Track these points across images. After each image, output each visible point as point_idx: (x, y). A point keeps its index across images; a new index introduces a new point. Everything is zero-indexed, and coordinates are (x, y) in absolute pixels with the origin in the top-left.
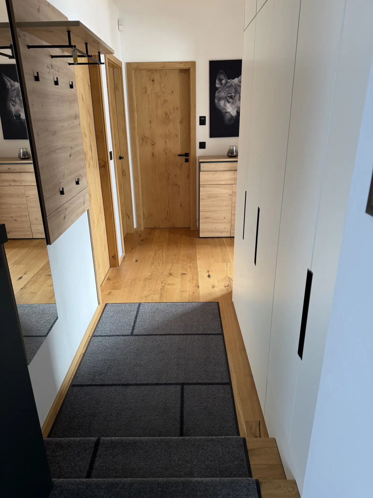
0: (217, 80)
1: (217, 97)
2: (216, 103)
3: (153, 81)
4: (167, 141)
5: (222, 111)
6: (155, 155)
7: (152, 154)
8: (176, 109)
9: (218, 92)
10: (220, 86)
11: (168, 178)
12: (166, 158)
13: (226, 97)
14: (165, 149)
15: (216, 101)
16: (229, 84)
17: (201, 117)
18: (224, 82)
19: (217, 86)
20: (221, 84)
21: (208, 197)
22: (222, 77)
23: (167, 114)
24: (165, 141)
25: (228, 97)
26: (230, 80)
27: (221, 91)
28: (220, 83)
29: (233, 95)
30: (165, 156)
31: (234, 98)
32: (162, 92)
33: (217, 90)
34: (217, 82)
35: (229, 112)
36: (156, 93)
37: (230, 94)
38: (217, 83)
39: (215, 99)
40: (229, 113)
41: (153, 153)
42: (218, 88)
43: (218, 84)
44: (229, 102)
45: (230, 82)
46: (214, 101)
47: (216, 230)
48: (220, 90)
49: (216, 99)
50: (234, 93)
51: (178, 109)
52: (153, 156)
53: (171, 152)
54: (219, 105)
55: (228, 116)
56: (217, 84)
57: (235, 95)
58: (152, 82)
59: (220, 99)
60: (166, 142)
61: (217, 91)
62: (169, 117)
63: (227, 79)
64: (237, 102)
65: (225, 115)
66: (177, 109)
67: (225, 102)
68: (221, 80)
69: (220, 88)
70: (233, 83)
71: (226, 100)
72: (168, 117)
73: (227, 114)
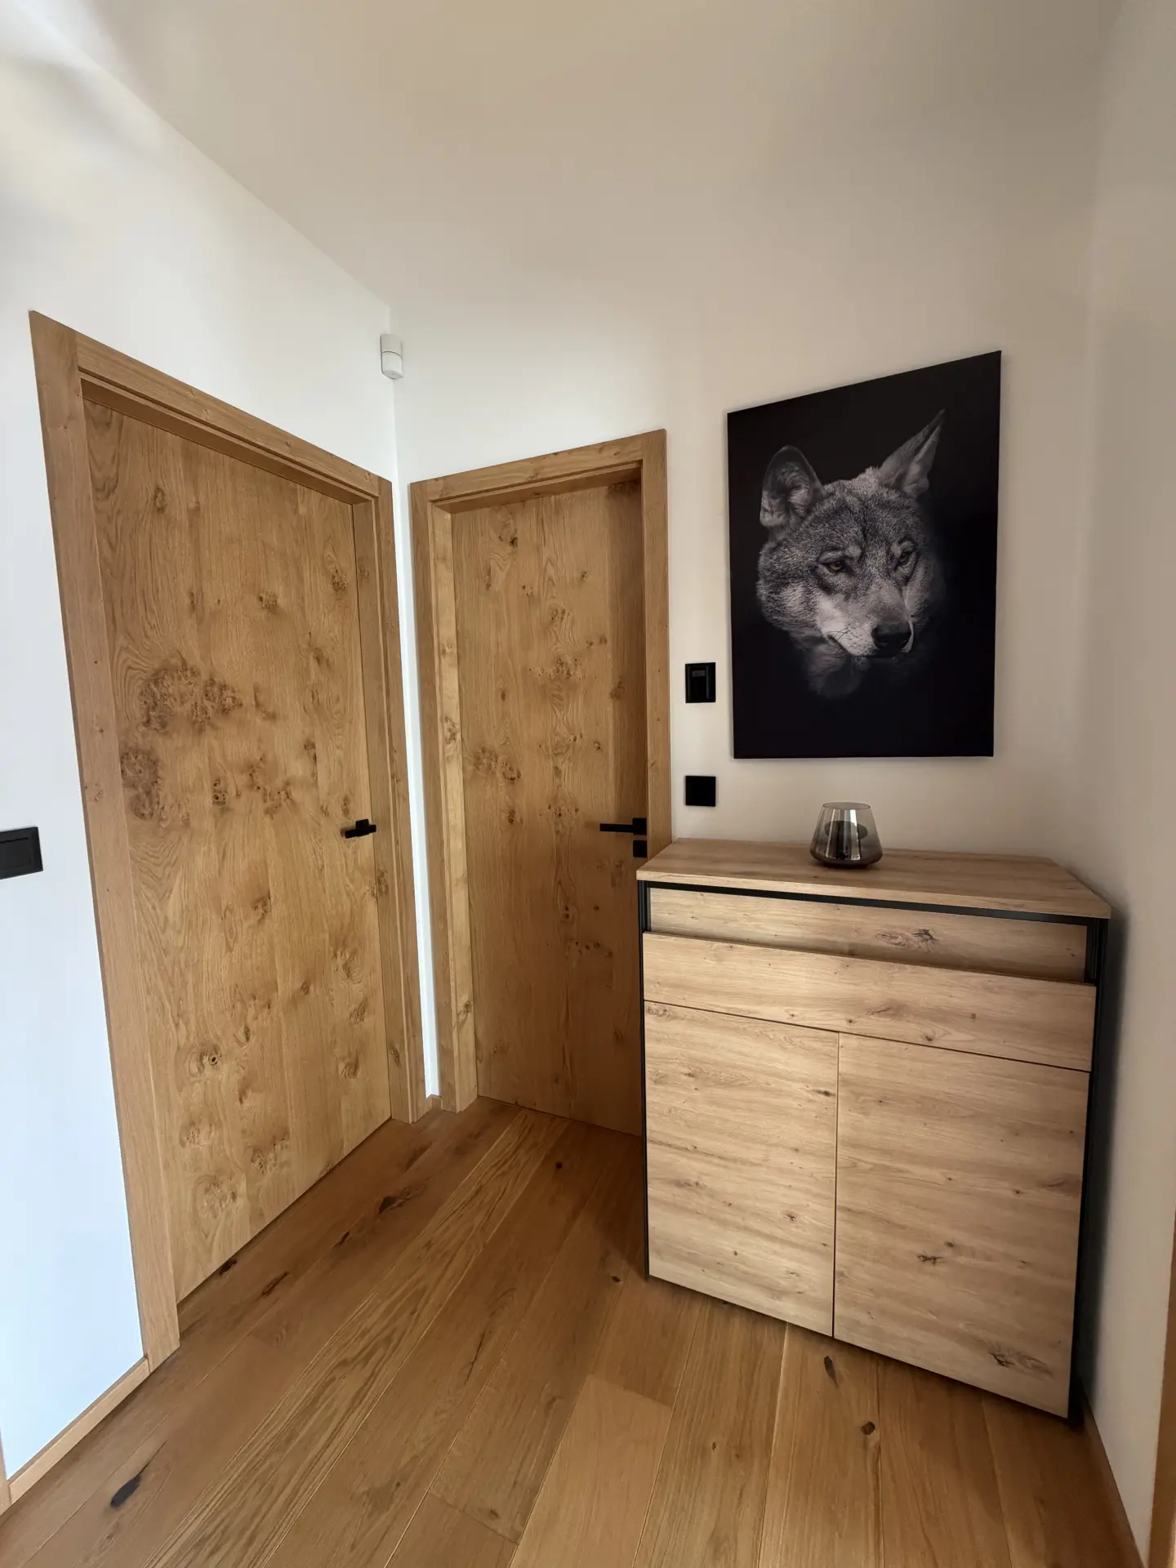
0: (765, 494)
1: (769, 570)
2: (763, 598)
3: (513, 542)
4: (563, 768)
5: (794, 635)
6: (517, 818)
7: (508, 815)
8: (596, 641)
9: (773, 550)
10: (780, 520)
11: (566, 912)
12: (557, 832)
13: (813, 569)
14: (555, 799)
15: (763, 590)
16: (829, 505)
17: (691, 669)
18: (799, 497)
19: (767, 519)
20: (788, 508)
21: (689, 1075)
22: (791, 474)
23: (562, 664)
24: (556, 768)
25: (827, 565)
26: (835, 483)
27: (785, 540)
28: (781, 502)
29: (854, 551)
30: (556, 824)
31: (858, 571)
32: (547, 579)
33: (766, 540)
34: (765, 503)
35: (831, 638)
36: (524, 587)
37: (835, 549)
38: (767, 507)
39: (758, 579)
40: (831, 642)
41: (512, 813)
42: (771, 528)
43: (772, 513)
44: (828, 590)
45: (832, 494)
46: (754, 591)
47: (743, 1267)
48: (780, 537)
49: (761, 582)
50: (859, 544)
51: (606, 641)
52: (511, 821)
53: (576, 810)
54: (780, 608)
55: (824, 658)
56: (766, 510)
57: (863, 557)
58: (509, 548)
59: (783, 580)
60: (557, 771)
61: (768, 546)
62: (572, 673)
63: (818, 484)
64: (873, 588)
65: (809, 650)
66: (601, 641)
67: (810, 592)
68: (783, 492)
69: (782, 527)
70: (848, 499)
71: (811, 581)
72: (565, 672)
73: (822, 648)
